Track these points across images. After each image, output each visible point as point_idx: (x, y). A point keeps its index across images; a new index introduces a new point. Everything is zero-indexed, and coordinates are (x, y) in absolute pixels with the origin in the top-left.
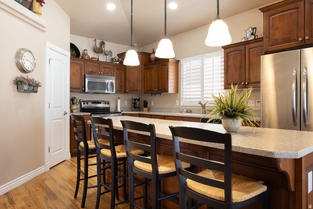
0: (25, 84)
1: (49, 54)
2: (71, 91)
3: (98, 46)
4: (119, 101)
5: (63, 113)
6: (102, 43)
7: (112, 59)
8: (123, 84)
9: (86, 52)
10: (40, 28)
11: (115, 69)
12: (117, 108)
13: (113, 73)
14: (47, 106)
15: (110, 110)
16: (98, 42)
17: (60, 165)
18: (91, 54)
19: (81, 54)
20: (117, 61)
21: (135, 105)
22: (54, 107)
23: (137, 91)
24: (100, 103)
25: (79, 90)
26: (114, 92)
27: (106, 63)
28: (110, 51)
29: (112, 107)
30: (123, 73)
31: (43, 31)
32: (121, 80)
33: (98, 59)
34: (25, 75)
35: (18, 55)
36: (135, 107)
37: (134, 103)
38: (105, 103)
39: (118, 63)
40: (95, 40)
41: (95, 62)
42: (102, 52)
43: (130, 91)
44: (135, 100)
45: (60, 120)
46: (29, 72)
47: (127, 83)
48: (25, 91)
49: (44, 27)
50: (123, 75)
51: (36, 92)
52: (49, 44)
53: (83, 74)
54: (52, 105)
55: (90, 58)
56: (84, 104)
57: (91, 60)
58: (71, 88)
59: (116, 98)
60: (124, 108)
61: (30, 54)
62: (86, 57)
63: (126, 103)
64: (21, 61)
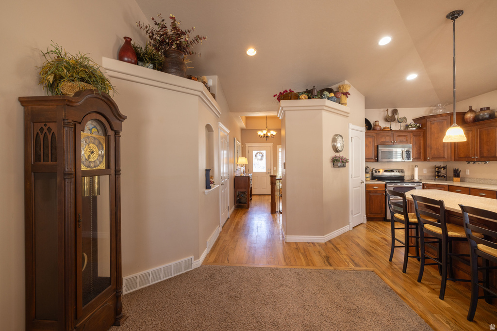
0: (339, 161)
1: (351, 133)
2: (366, 162)
3: (390, 114)
4: (416, 170)
5: (361, 181)
6: (395, 112)
7: (407, 126)
8: (422, 151)
9: (377, 123)
10: (345, 115)
11: (411, 135)
12: (413, 176)
13: (409, 141)
14: (350, 176)
15: (405, 179)
16: (390, 110)
17: (359, 227)
18: (383, 124)
19: (372, 126)
20: (414, 127)
21: (439, 174)
22: (355, 177)
23: (444, 158)
24: (393, 171)
25: (372, 160)
26: (411, 160)
27: (400, 131)
28: (405, 118)
29: (407, 175)
30: (422, 139)
31: (347, 116)
32: (420, 147)
33: (390, 127)
34: (337, 154)
35: (334, 140)
36: (439, 176)
37: (437, 172)
38: (399, 172)
39: (414, 129)
40: (387, 110)
41: (388, 132)
42: (394, 120)
43: (433, 158)
44: (439, 168)
45: (358, 188)
46: (341, 151)
47: (428, 150)
48: (339, 167)
49: (348, 113)
50: (422, 142)
51: (345, 167)
52: (351, 126)
53: (376, 145)
54: (353, 176)
55: (382, 128)
56: (376, 172)
57: (383, 130)
58: (366, 159)
59: (412, 166)
60: (422, 176)
61: (341, 138)
62: (378, 128)
63: (425, 171)
64: (336, 144)
